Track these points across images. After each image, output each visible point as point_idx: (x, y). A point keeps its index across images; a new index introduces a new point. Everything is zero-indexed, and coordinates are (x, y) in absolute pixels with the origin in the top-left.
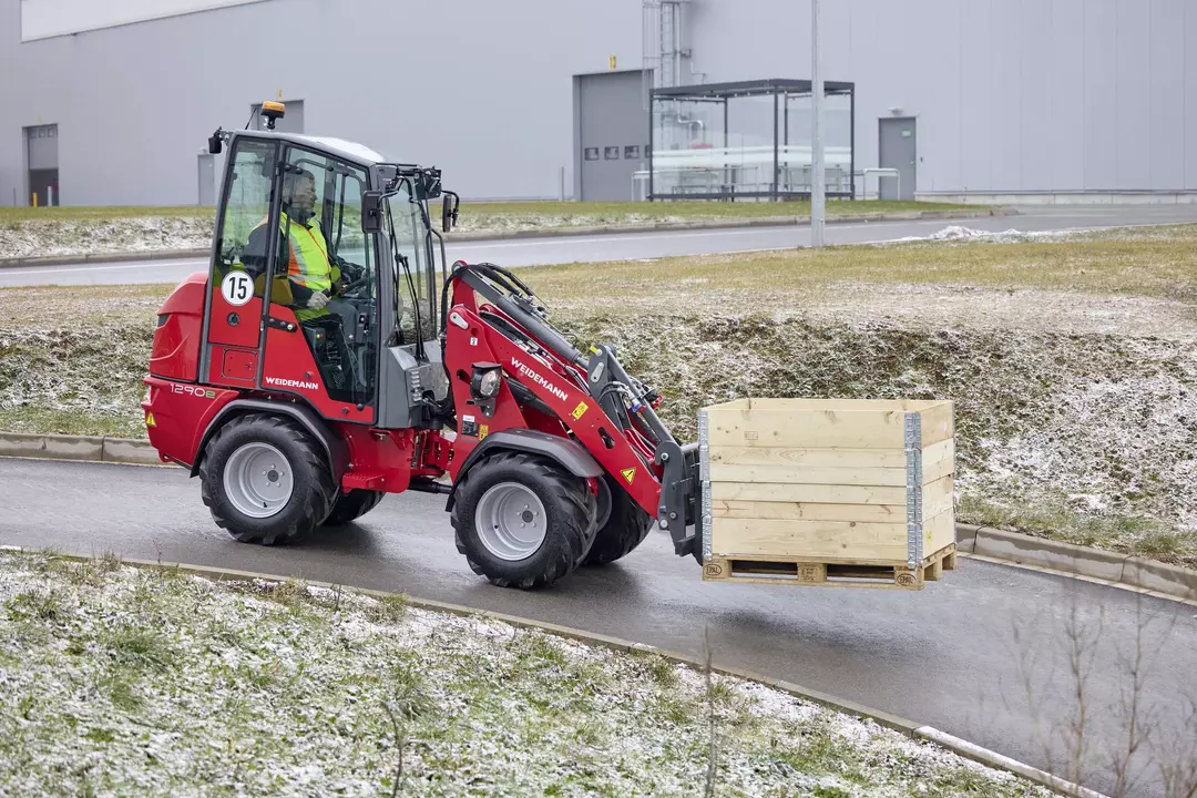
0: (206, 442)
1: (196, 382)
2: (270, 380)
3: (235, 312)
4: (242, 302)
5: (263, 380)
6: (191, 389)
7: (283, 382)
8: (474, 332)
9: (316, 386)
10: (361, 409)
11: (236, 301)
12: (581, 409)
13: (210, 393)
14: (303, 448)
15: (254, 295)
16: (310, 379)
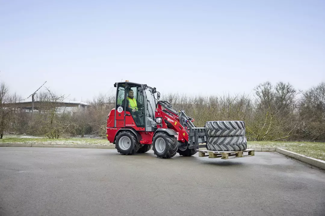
0: (116, 137)
1: (114, 127)
2: (126, 125)
3: (120, 114)
4: (121, 112)
5: (125, 125)
6: (113, 129)
7: (129, 125)
8: (159, 112)
9: (134, 125)
10: (142, 128)
11: (120, 112)
12: (176, 123)
13: (116, 129)
14: (133, 137)
15: (123, 110)
16: (133, 124)
